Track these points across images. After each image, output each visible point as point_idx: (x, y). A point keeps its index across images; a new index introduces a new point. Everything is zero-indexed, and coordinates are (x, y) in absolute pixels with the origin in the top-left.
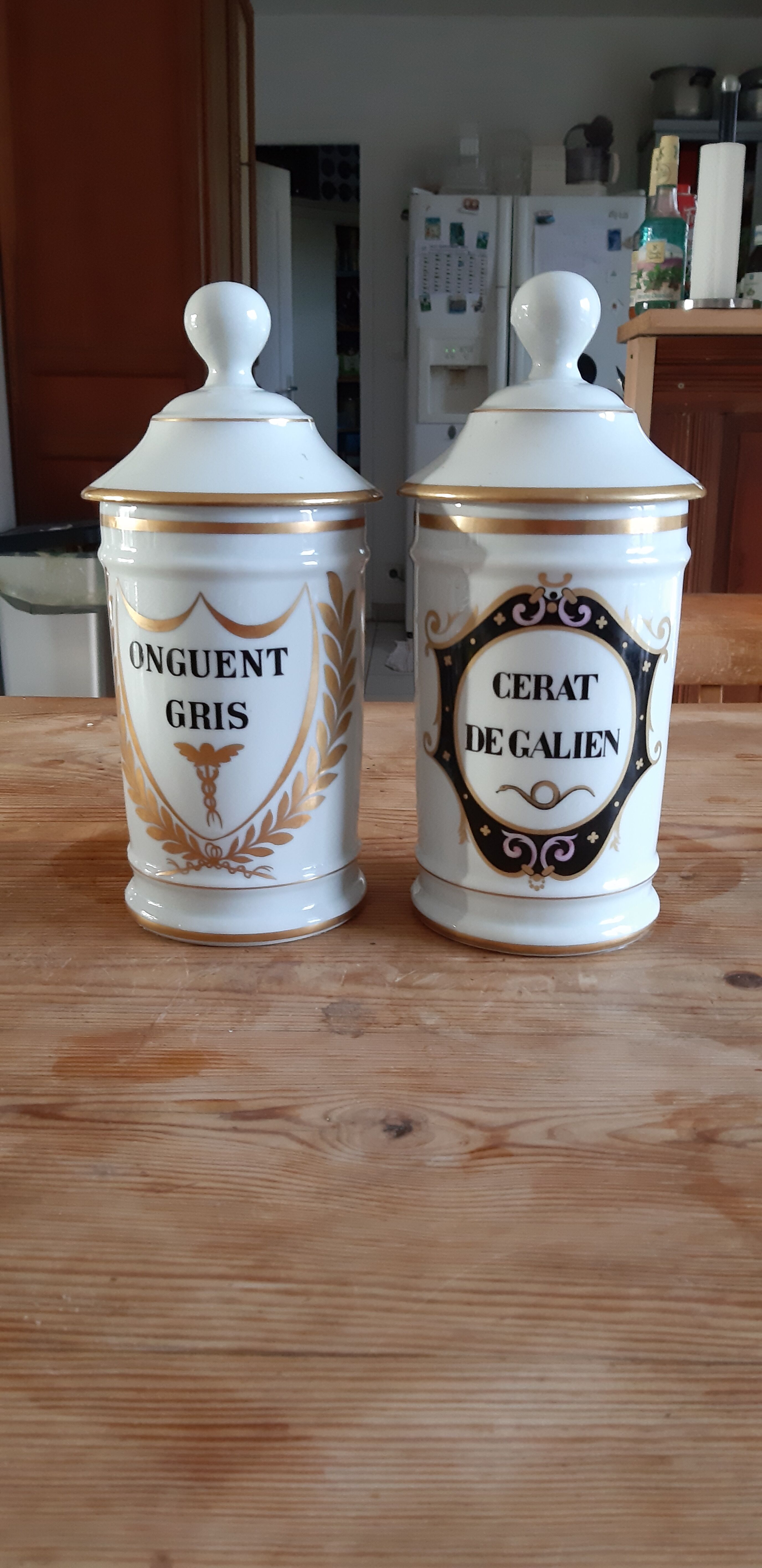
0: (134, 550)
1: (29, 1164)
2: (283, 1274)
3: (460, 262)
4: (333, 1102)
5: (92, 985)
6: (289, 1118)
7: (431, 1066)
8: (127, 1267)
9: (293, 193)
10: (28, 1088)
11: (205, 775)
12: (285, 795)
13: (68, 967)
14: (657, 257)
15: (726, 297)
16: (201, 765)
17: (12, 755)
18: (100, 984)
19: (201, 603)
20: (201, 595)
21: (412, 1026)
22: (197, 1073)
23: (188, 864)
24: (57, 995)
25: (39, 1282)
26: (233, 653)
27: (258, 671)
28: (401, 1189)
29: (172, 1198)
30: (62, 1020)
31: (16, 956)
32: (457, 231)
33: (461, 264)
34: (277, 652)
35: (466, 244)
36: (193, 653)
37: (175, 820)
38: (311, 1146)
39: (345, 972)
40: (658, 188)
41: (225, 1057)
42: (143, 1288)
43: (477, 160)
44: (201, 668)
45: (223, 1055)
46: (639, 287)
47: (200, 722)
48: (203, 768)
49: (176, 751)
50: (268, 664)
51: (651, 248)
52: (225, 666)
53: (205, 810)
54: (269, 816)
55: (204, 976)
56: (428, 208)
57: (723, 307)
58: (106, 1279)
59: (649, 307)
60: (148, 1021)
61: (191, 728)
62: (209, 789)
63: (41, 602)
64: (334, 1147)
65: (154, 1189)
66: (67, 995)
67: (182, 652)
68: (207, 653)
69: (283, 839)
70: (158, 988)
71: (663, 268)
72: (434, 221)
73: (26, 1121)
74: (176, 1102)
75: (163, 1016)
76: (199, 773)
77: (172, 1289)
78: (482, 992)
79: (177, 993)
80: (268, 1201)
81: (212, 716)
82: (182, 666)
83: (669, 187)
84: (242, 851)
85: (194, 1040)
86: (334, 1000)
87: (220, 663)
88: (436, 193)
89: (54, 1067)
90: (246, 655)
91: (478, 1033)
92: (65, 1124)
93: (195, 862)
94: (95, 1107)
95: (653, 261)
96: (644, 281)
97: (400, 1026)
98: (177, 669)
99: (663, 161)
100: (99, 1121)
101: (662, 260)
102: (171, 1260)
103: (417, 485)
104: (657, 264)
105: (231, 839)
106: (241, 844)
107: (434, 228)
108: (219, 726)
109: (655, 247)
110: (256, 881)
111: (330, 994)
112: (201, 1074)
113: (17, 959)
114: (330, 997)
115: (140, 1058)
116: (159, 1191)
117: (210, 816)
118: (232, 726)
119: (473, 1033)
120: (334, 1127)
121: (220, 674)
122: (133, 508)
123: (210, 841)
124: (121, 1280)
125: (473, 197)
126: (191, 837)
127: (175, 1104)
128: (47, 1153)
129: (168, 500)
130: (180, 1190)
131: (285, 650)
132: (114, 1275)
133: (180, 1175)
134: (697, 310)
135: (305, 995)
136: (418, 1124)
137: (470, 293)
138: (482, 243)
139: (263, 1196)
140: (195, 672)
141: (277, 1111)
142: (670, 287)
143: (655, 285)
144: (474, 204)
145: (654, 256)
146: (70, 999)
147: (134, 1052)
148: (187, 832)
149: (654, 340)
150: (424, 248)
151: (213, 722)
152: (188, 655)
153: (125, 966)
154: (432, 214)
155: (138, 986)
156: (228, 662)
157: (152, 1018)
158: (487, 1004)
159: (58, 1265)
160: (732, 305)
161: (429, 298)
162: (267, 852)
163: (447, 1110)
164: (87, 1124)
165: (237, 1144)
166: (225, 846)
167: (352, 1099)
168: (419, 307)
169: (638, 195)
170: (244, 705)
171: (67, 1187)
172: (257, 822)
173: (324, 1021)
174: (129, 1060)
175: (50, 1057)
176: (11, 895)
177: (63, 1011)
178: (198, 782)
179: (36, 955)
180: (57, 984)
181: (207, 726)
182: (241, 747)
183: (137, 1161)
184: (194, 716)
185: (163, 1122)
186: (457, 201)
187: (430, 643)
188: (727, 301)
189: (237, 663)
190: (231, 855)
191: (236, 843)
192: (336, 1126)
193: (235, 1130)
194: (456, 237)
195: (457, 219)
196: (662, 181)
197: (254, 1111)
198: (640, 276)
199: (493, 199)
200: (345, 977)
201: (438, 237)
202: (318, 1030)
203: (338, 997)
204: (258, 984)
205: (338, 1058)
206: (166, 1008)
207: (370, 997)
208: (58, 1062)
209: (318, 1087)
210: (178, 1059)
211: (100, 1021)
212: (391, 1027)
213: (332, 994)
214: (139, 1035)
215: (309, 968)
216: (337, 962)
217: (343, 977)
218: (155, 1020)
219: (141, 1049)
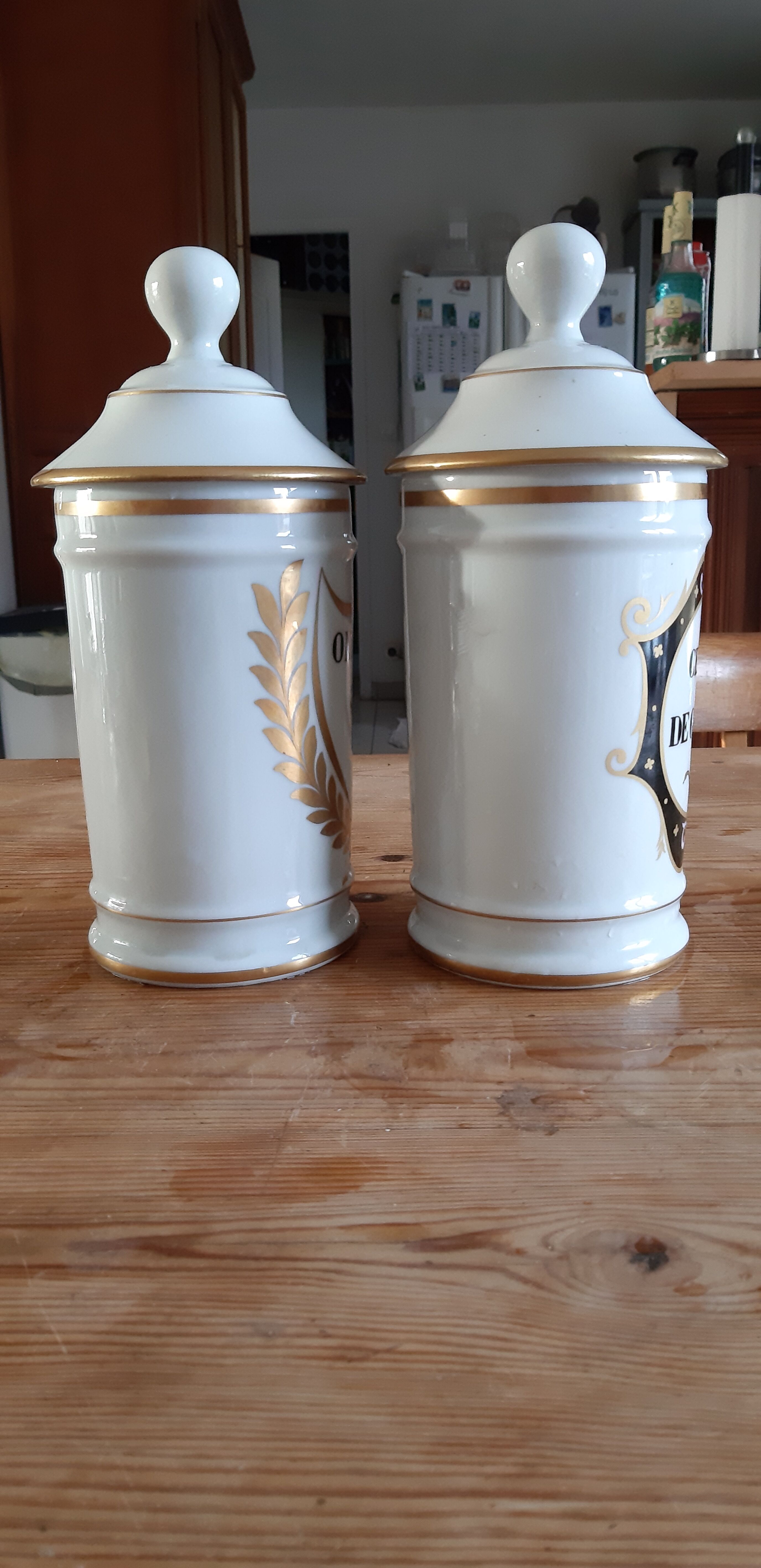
1: (162, 1323)
2: (563, 1485)
3: (452, 342)
4: (550, 1223)
5: (198, 1075)
6: (498, 1247)
7: (661, 1170)
8: (336, 1482)
9: (282, 285)
10: (143, 1214)
13: (164, 1053)
14: (675, 312)
15: (750, 348)
17: (53, 818)
18: (210, 1075)
21: (617, 1118)
22: (357, 1187)
24: (157, 1089)
25: (216, 1510)
28: (685, 1347)
29: (374, 1369)
30: (169, 1121)
32: (449, 312)
33: (453, 343)
35: (458, 322)
38: (539, 1286)
39: (510, 1051)
40: (673, 244)
41: (390, 1165)
42: (369, 1515)
43: (467, 243)
45: (386, 1162)
46: (656, 343)
51: (669, 303)
56: (420, 290)
57: (747, 357)
58: (309, 1502)
59: (668, 362)
60: (278, 1120)
63: (45, 682)
64: (570, 1286)
65: (344, 1356)
66: (171, 1089)
70: (282, 1077)
71: (682, 322)
72: (427, 303)
73: (150, 1260)
74: (342, 1228)
75: (297, 1112)
77: (408, 1515)
78: (690, 1072)
79: (307, 1083)
80: (507, 1371)
83: (683, 243)
85: (344, 1143)
86: (508, 1087)
88: (426, 275)
89: (171, 1183)
91: (707, 1125)
92: (202, 1263)
94: (236, 1237)
95: (671, 316)
96: (662, 336)
97: (601, 1118)
99: (677, 216)
100: (245, 1258)
101: (680, 315)
102: (395, 1467)
104: (674, 319)
107: (425, 310)
109: (672, 302)
111: (498, 1079)
112: (364, 1189)
114: (500, 1083)
115: (280, 1169)
116: (350, 1360)
119: (700, 1125)
120: (560, 1258)
124: (335, 1503)
125: (464, 278)
127: (342, 1231)
128: (185, 1307)
130: (379, 1356)
132: (322, 1494)
133: (372, 1334)
134: (719, 361)
135: (468, 1081)
136: (674, 1251)
137: (464, 371)
138: (474, 322)
139: (498, 1362)
141: (479, 1237)
142: (689, 341)
143: (674, 340)
144: (465, 285)
145: (672, 311)
146: (175, 1094)
147: (271, 1161)
149: (675, 394)
150: (417, 329)
153: (235, 1050)
154: (424, 296)
155: (256, 1076)
157: (283, 1115)
158: (703, 1087)
159: (236, 1481)
160: (756, 356)
161: (423, 378)
163: (704, 1229)
164: (231, 1263)
165: (438, 1286)
167: (573, 1218)
168: (413, 387)
169: (628, 272)
171: (224, 1357)
173: (502, 1114)
174: (267, 1172)
175: (164, 1171)
176: (78, 970)
177: (168, 1109)
179: (120, 1041)
180: (155, 1075)
183: (313, 1315)
185: (331, 1256)
186: (449, 282)
188: (751, 352)
192: (564, 1257)
193: (429, 1265)
194: (449, 317)
195: (449, 300)
196: (677, 236)
197: (448, 1238)
198: (657, 331)
199: (483, 280)
200: (512, 1057)
201: (429, 317)
202: (500, 1127)
203: (511, 1082)
204: (405, 1069)
205: (536, 1163)
206: (298, 1103)
207: (550, 1082)
208: (175, 1177)
209: (523, 1203)
210: (329, 1169)
211: (218, 1121)
212: (590, 1120)
213: (502, 1079)
214: (273, 1139)
215: (462, 1048)
216: (495, 1039)
217: (509, 1057)
218: (288, 1118)
219: (279, 1157)
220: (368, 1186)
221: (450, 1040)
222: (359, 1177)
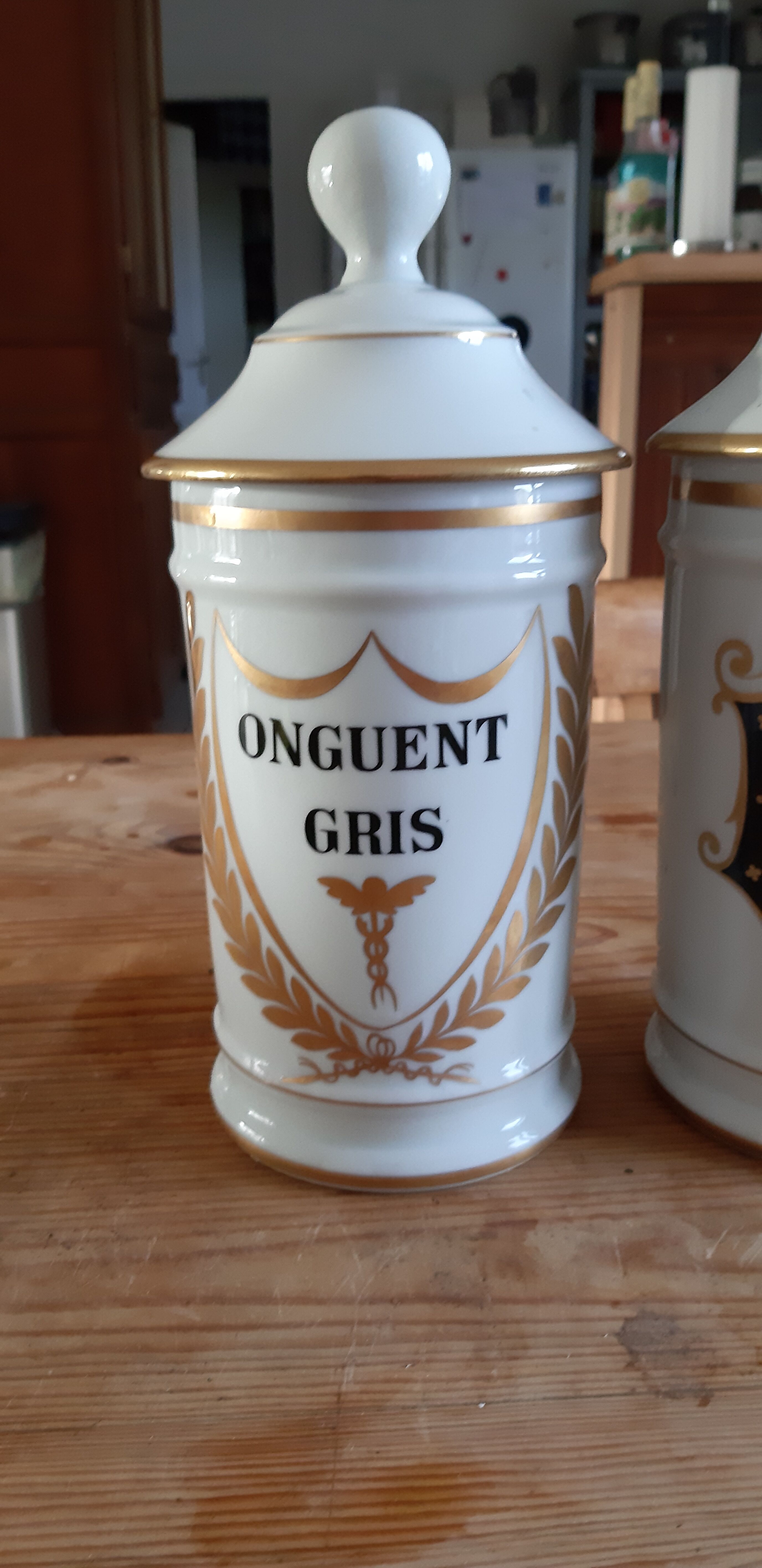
0: (237, 562)
5: (207, 1300)
11: (370, 927)
12: (496, 950)
13: (156, 1259)
15: (722, 239)
16: (364, 912)
19: (372, 647)
20: (372, 635)
22: (460, 1526)
23: (336, 1067)
24: (152, 1329)
26: (423, 729)
27: (462, 756)
31: (63, 1236)
34: (492, 722)
36: (356, 734)
37: (316, 999)
39: (616, 1241)
44: (369, 756)
47: (364, 843)
48: (366, 917)
49: (323, 890)
50: (477, 744)
52: (409, 751)
53: (369, 983)
54: (471, 985)
55: (387, 1266)
57: (719, 249)
60: (327, 1389)
61: (349, 853)
62: (377, 949)
67: (337, 731)
68: (380, 731)
69: (489, 1020)
70: (320, 1302)
71: (645, 210)
75: (350, 1371)
76: (361, 926)
79: (356, 1312)
81: (384, 833)
82: (336, 756)
83: (648, 120)
84: (428, 1043)
85: (426, 1435)
86: (628, 1312)
87: (402, 746)
90: (445, 731)
93: (350, 1064)
98: (326, 758)
103: (720, 437)
105: (411, 1026)
106: (426, 1033)
108: (396, 848)
110: (449, 1089)
111: (611, 1296)
112: (471, 1530)
113: (67, 1245)
117: (378, 993)
118: (416, 848)
121: (401, 765)
122: (236, 490)
123: (375, 1032)
126: (344, 1027)
129: (307, 474)
131: (504, 718)
134: (689, 253)
135: (572, 1302)
140: (358, 762)
142: (655, 229)
143: (639, 228)
146: (177, 1339)
147: (329, 1476)
148: (337, 1018)
149: (639, 289)
151: (386, 842)
152: (346, 737)
153: (250, 1250)
155: (286, 1300)
156: (414, 744)
157: (332, 1379)
160: (729, 248)
162: (465, 1043)
166: (401, 1037)
170: (437, 812)
172: (453, 997)
173: (630, 1366)
175: (180, 1501)
178: (359, 940)
179: (95, 1234)
180: (146, 1302)
181: (376, 848)
182: (429, 880)
184: (354, 833)
187: (724, 694)
188: (723, 244)
189: (429, 745)
190: (410, 1052)
191: (418, 1032)
200: (620, 1254)
202: (633, 1392)
203: (630, 1302)
204: (484, 1280)
205: (698, 1464)
206: (350, 1352)
207: (682, 1300)
208: (198, 1515)
209: (698, 1550)
210: (412, 1489)
211: (243, 1392)
212: (751, 1373)
213: (619, 1297)
214: (325, 1428)
215: (552, 1236)
216: (592, 1217)
217: (617, 1253)
218: (340, 1384)
219: (339, 1466)
220: (476, 1523)
221: (532, 1223)
222: (460, 1505)
